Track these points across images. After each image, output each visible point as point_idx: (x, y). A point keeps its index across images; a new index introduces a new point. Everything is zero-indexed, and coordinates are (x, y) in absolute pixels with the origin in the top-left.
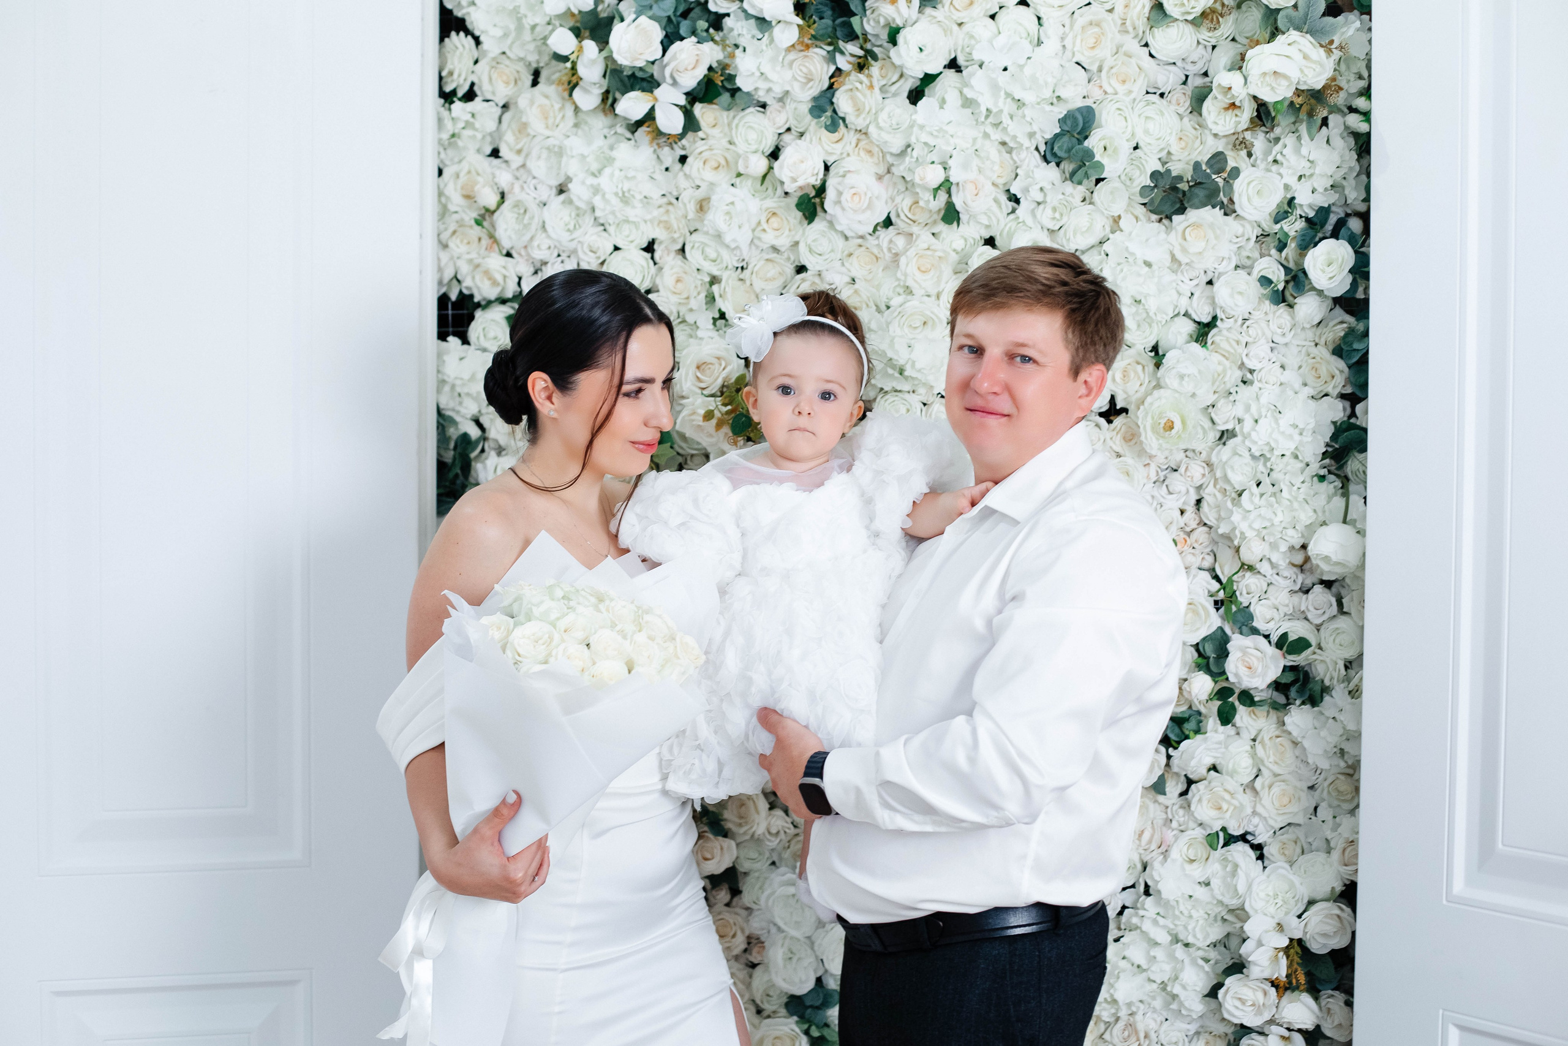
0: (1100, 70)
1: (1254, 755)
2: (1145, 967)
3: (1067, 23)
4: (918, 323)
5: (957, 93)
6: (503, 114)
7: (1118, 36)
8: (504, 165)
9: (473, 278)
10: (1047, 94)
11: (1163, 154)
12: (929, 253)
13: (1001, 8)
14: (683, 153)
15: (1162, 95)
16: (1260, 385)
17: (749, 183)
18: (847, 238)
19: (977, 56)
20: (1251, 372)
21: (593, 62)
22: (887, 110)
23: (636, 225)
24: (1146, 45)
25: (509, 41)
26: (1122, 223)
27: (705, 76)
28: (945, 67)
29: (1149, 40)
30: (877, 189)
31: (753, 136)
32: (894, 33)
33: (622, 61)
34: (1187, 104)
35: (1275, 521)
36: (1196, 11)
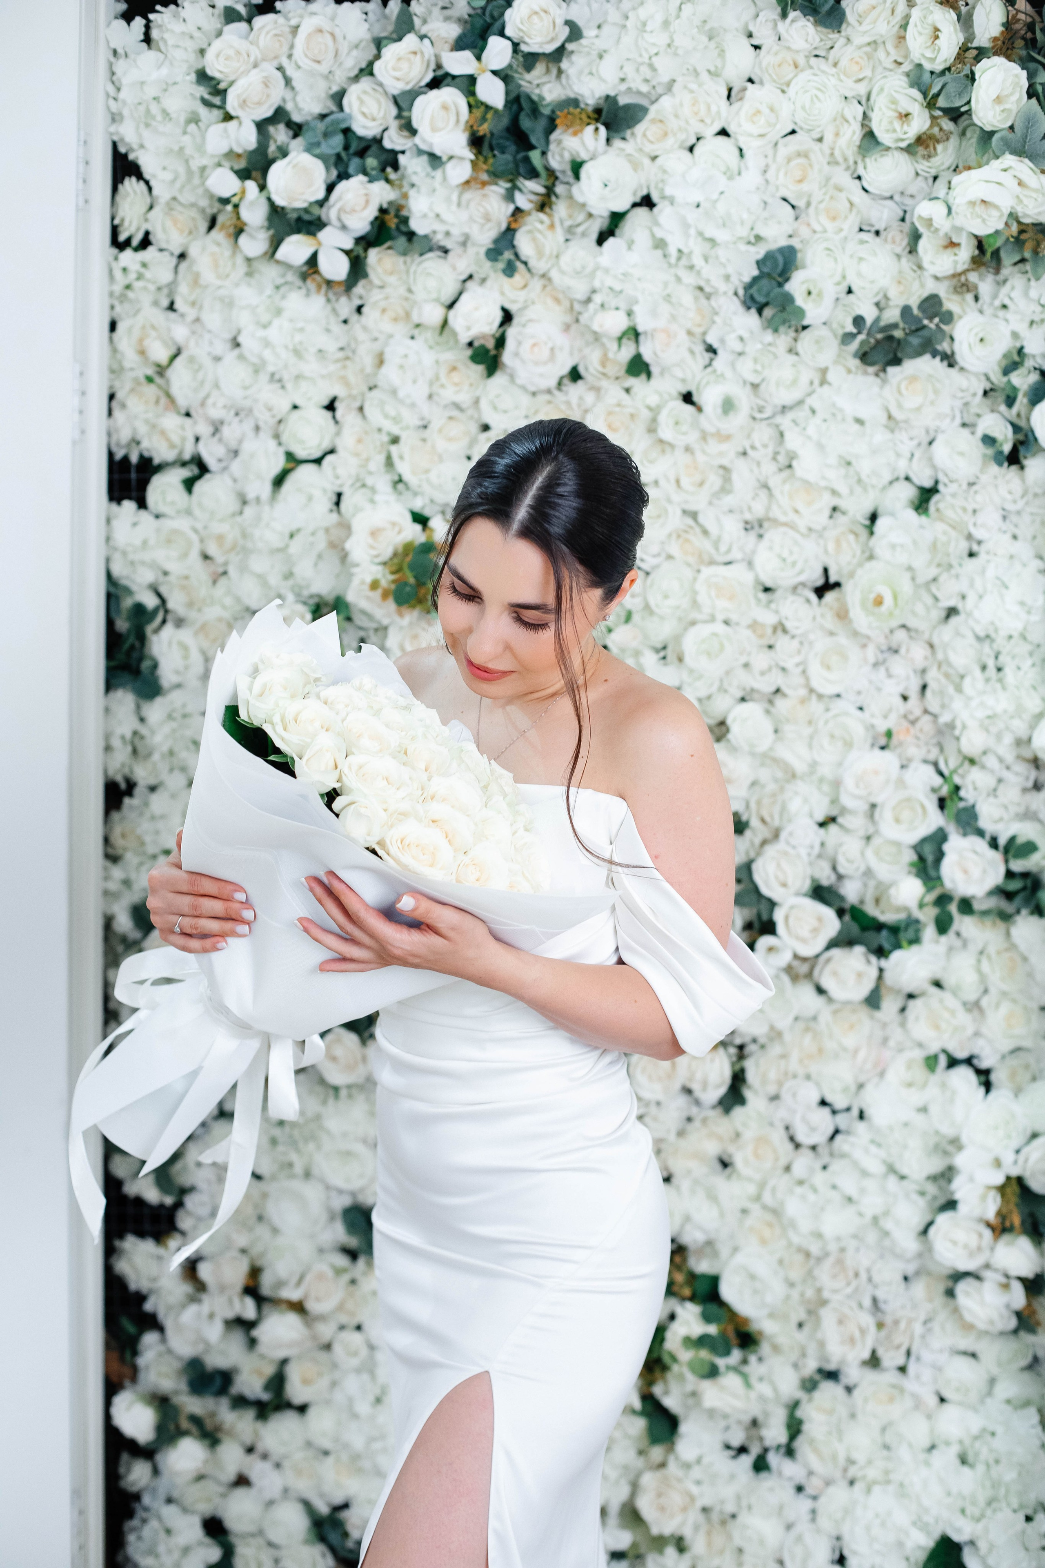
0: (808, 204)
1: (979, 971)
2: (855, 1198)
3: (770, 153)
5: (647, 231)
6: (178, 264)
7: (827, 168)
8: (179, 319)
9: (151, 439)
10: (743, 232)
11: (879, 298)
12: (618, 409)
13: (698, 139)
14: (359, 302)
15: (877, 233)
16: (987, 558)
17: (428, 333)
18: (533, 393)
19: (668, 191)
20: (979, 543)
21: (256, 204)
22: (570, 253)
23: (313, 382)
24: (859, 177)
25: (178, 185)
26: (830, 376)
27: (376, 218)
28: (635, 205)
29: (861, 171)
30: (561, 340)
31: (432, 283)
32: (576, 167)
33: (280, 201)
34: (903, 242)
35: (999, 709)
36: (910, 137)
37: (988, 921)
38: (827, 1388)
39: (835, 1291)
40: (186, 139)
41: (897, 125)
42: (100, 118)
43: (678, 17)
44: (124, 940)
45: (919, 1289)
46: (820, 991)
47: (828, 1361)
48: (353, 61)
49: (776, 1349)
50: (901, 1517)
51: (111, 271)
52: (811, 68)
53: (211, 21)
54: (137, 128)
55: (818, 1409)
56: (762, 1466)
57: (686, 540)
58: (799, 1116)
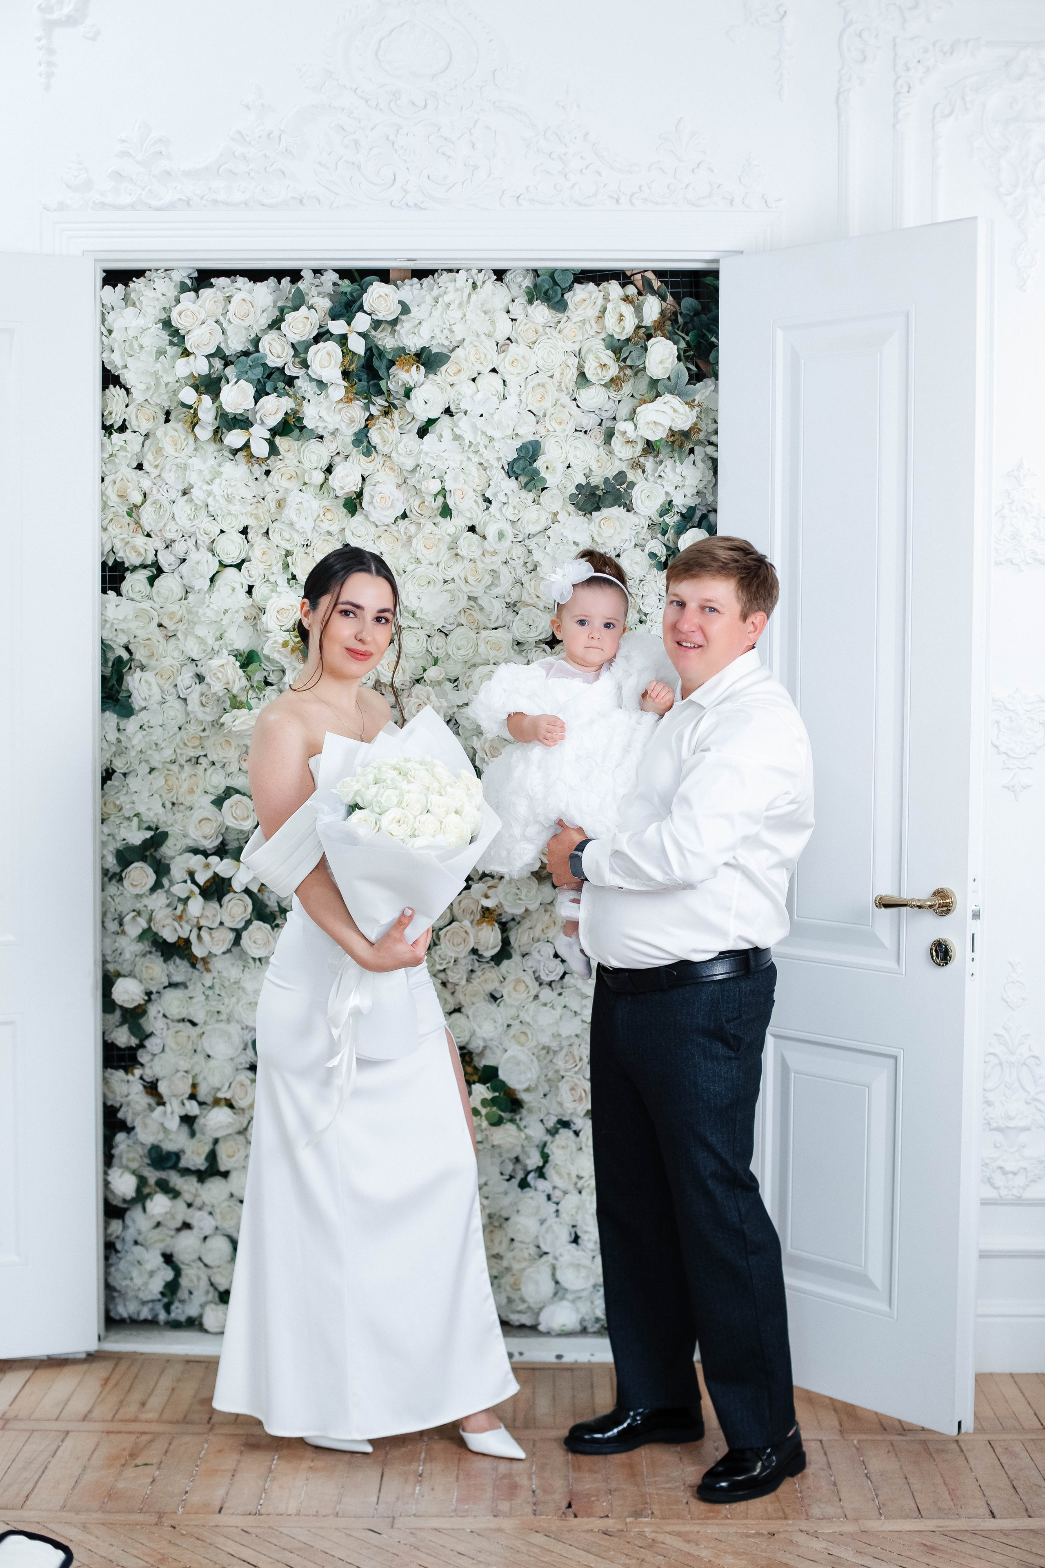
2: (579, 1012)
3: (523, 384)
4: (425, 583)
5: (450, 430)
6: (145, 440)
7: (556, 394)
8: (145, 475)
9: (125, 551)
10: (509, 432)
11: (587, 471)
12: (431, 536)
13: (479, 374)
14: (268, 468)
15: (586, 432)
16: (651, 624)
17: (312, 489)
18: (377, 526)
19: (463, 406)
20: (646, 615)
21: (209, 410)
22: (403, 442)
23: (236, 517)
24: (575, 399)
25: (149, 393)
26: (559, 517)
27: (283, 418)
28: (441, 414)
29: (575, 396)
30: (398, 494)
31: (315, 458)
32: (408, 391)
33: (226, 410)
34: (601, 439)
36: (607, 379)
38: (565, 1132)
39: (567, 1070)
40: (159, 365)
41: (598, 371)
42: (93, 348)
43: (468, 301)
44: (108, 873)
47: (564, 1115)
48: (265, 320)
49: (531, 1110)
51: (101, 445)
52: (546, 334)
53: (173, 292)
54: (122, 356)
55: (558, 1147)
56: (524, 1184)
57: (470, 614)
58: (542, 964)
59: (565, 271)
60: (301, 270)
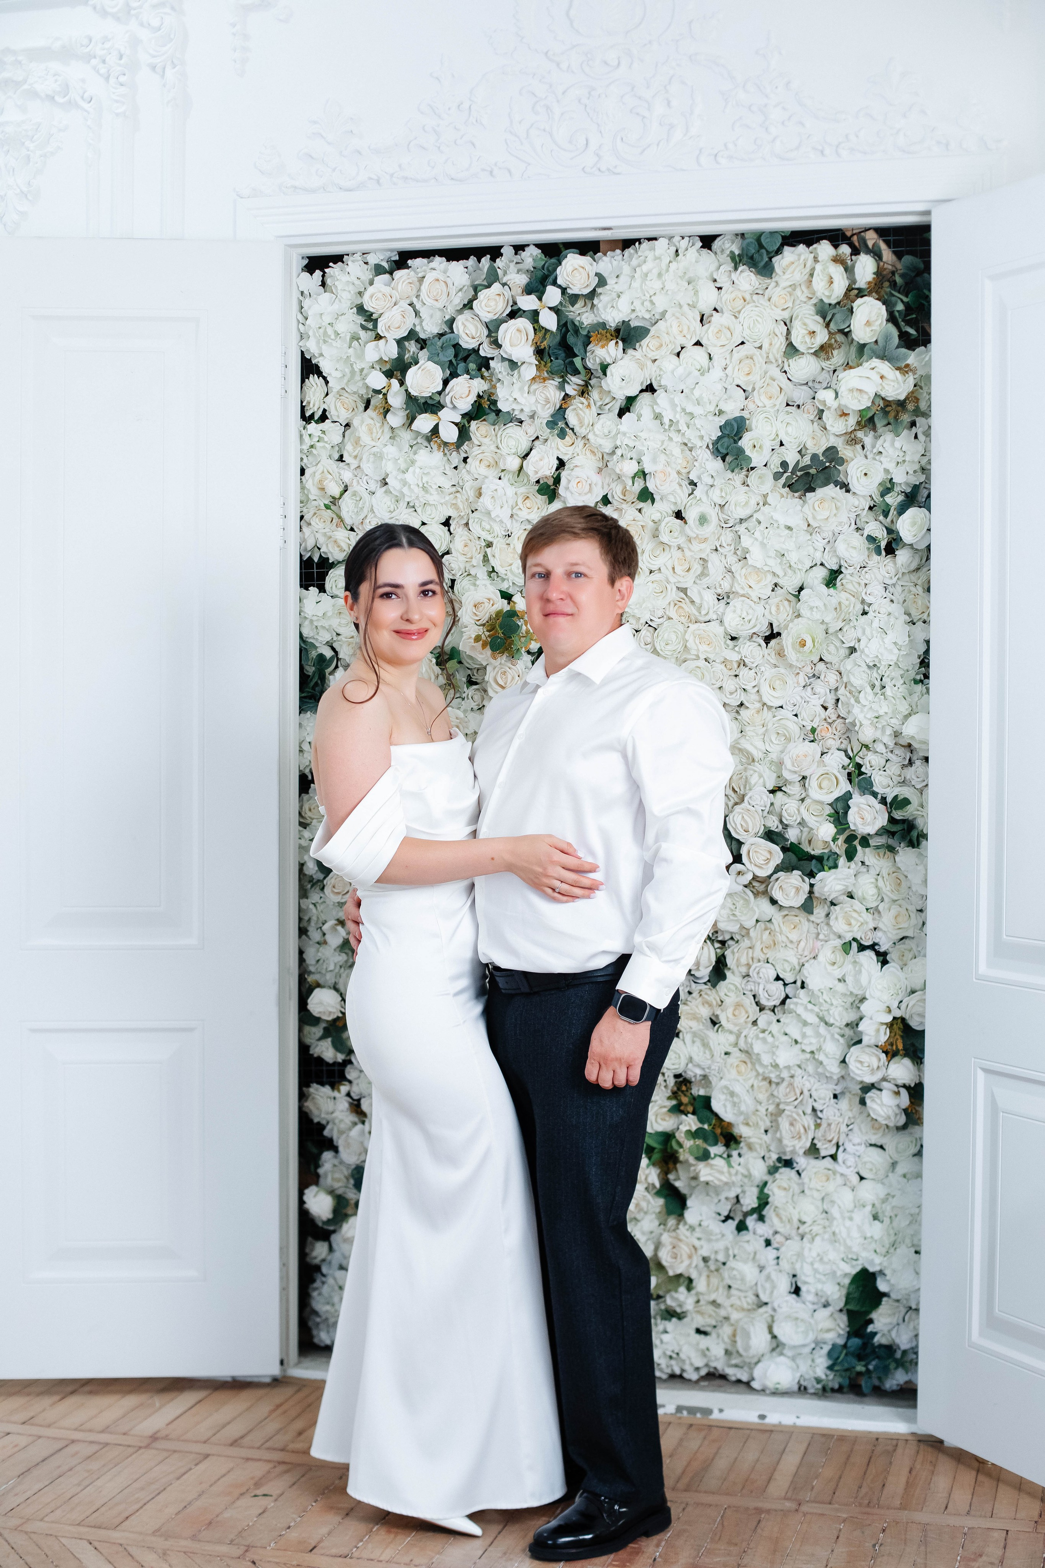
0: (754, 389)
1: (877, 887)
2: (799, 1040)
3: (728, 357)
5: (650, 409)
6: (345, 431)
7: (765, 366)
8: (346, 467)
9: (327, 545)
10: (712, 408)
11: (801, 449)
12: (634, 523)
13: (682, 348)
14: (465, 455)
15: (798, 406)
16: (874, 615)
17: (509, 475)
19: (663, 383)
20: (869, 605)
21: (397, 394)
22: (601, 422)
23: (436, 508)
24: (786, 372)
25: (345, 381)
26: (770, 500)
27: (475, 401)
28: (642, 391)
29: (786, 368)
30: (596, 478)
31: (512, 443)
32: (604, 368)
33: (414, 393)
34: (814, 413)
35: (881, 712)
36: (816, 346)
37: (881, 851)
38: (785, 1172)
39: (788, 1104)
40: (351, 351)
41: (808, 339)
42: (294, 336)
43: (667, 271)
44: (311, 879)
45: (844, 1103)
46: (773, 902)
47: (785, 1153)
48: (459, 300)
49: (750, 1147)
50: (833, 1256)
51: (301, 436)
52: (754, 302)
53: (367, 275)
54: (318, 343)
55: (779, 1187)
56: (741, 1227)
57: (680, 607)
58: (761, 987)
59: (773, 233)
60: (502, 247)
